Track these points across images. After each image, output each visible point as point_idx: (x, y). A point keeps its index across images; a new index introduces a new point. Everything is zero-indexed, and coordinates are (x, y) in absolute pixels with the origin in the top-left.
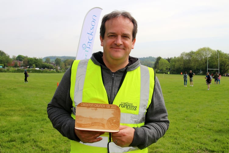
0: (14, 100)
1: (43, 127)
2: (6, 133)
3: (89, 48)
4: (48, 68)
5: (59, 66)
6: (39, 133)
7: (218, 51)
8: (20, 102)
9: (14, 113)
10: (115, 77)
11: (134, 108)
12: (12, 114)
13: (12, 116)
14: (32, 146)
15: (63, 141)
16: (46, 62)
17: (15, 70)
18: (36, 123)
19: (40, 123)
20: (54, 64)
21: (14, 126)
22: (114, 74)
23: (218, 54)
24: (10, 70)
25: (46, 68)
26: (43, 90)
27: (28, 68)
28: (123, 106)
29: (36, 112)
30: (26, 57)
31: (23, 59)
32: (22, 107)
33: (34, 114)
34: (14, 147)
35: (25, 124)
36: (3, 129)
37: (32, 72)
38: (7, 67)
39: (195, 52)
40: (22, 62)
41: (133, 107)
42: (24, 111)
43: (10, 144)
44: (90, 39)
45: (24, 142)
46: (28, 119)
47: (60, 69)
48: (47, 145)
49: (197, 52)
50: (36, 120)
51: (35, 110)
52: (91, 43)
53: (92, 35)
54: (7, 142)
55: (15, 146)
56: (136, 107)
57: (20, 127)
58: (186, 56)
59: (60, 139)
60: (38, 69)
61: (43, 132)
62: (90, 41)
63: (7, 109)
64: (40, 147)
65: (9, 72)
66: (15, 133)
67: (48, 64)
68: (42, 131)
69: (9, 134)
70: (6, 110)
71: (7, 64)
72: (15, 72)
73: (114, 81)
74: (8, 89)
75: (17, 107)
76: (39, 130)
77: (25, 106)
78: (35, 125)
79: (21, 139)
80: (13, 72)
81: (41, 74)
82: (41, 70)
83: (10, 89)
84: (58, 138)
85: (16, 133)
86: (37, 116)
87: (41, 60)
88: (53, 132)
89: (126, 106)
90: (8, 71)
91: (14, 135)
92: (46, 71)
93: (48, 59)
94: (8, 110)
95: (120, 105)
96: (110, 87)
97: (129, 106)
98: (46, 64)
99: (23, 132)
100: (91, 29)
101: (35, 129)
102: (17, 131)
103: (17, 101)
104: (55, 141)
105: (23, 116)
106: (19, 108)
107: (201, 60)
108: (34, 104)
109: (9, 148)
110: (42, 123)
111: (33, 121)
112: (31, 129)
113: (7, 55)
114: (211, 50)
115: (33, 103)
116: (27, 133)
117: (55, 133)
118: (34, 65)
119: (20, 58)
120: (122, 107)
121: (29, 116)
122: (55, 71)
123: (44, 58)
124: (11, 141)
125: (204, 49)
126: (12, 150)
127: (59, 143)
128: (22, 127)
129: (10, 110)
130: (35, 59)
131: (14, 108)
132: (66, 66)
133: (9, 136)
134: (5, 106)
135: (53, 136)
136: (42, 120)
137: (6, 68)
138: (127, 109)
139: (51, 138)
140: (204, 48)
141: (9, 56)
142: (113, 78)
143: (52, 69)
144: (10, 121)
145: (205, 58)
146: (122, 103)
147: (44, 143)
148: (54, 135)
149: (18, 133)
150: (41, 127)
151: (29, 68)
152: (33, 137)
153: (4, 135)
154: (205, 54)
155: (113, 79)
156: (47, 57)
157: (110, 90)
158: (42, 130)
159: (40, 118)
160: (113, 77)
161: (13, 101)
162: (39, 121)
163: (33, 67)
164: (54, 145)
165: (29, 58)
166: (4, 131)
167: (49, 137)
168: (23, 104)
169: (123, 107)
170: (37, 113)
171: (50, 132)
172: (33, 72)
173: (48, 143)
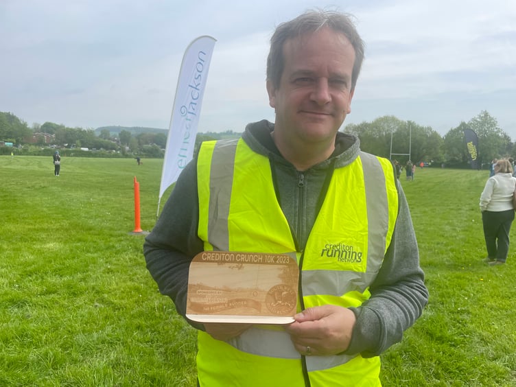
0: (45, 209)
1: (110, 263)
2: (36, 277)
3: (192, 113)
4: (106, 148)
5: (128, 145)
6: (104, 275)
7: (409, 122)
8: (58, 214)
9: (48, 235)
10: (307, 183)
11: (357, 258)
12: (43, 238)
13: (43, 241)
14: (92, 301)
15: (152, 289)
16: (101, 136)
17: (40, 152)
18: (96, 255)
19: (104, 255)
20: (118, 142)
21: (50, 262)
22: (303, 176)
23: (409, 127)
24: (29, 151)
25: (102, 149)
26: (101, 190)
27: (66, 147)
28: (330, 254)
29: (91, 232)
30: (62, 127)
31: (55, 129)
32: (62, 224)
33: (89, 238)
34: (56, 305)
35: (74, 258)
36: (28, 269)
37: (74, 156)
38: (22, 144)
39: (370, 124)
40: (53, 136)
41: (354, 254)
42: (67, 230)
43: (47, 299)
44: (194, 98)
45: (74, 294)
46: (77, 248)
47: (129, 151)
48: (123, 299)
49: (373, 123)
50: (95, 248)
51: (90, 229)
52: (195, 104)
53: (198, 89)
54: (40, 295)
55: (57, 303)
56: (361, 253)
57: (64, 264)
58: (353, 130)
59: (146, 284)
60: (86, 149)
61: (112, 271)
62: (194, 101)
63: (30, 227)
64: (109, 303)
65: (27, 155)
66: (55, 275)
67: (106, 140)
68: (110, 271)
69: (42, 278)
70: (29, 229)
71: (22, 139)
72: (39, 154)
73: (305, 193)
74: (29, 188)
75: (51, 223)
76: (103, 269)
77: (69, 221)
78: (93, 258)
79: (69, 287)
80: (35, 155)
81: (92, 159)
82: (94, 151)
83: (33, 187)
84: (144, 283)
85: (57, 276)
86: (95, 240)
87: (91, 132)
88: (131, 271)
89: (337, 253)
90: (25, 152)
91: (53, 280)
92: (103, 154)
93: (105, 132)
94: (35, 229)
95: (324, 250)
96: (295, 207)
97: (344, 253)
98: (102, 140)
99: (71, 275)
100: (197, 79)
101: (95, 267)
102: (59, 272)
103: (50, 210)
104: (137, 289)
105: (66, 242)
106: (57, 226)
107: (380, 138)
108: (86, 217)
109: (45, 307)
110: (108, 253)
111: (88, 252)
112: (87, 266)
113: (22, 122)
114: (397, 120)
115: (84, 215)
116: (80, 275)
117: (136, 274)
118: (78, 142)
119: (48, 128)
120: (328, 256)
121: (80, 240)
122: (121, 155)
123: (97, 130)
124: (48, 292)
125: (385, 120)
126: (52, 312)
127: (146, 293)
128: (67, 263)
129: (37, 230)
130: (80, 130)
131: (45, 226)
132: (140, 145)
133: (42, 283)
134: (27, 220)
135: (132, 280)
136: (107, 249)
137: (21, 147)
138: (341, 260)
139: (129, 283)
140: (386, 117)
141: (25, 125)
142: (301, 184)
143: (114, 151)
144: (40, 252)
145: (386, 134)
146: (328, 247)
147: (116, 295)
148: (135, 278)
149: (61, 276)
150: (107, 262)
151: (69, 147)
152: (92, 284)
153: (31, 281)
154: (386, 128)
155: (301, 187)
156: (103, 128)
157: (295, 216)
158: (109, 269)
159: (102, 244)
160: (302, 182)
161: (42, 211)
162: (102, 251)
163: (77, 146)
164: (137, 298)
165: (68, 128)
166: (31, 272)
167: (124, 281)
168: (63, 216)
169: (331, 256)
170: (96, 235)
171: (125, 272)
172: (76, 155)
173: (125, 295)
